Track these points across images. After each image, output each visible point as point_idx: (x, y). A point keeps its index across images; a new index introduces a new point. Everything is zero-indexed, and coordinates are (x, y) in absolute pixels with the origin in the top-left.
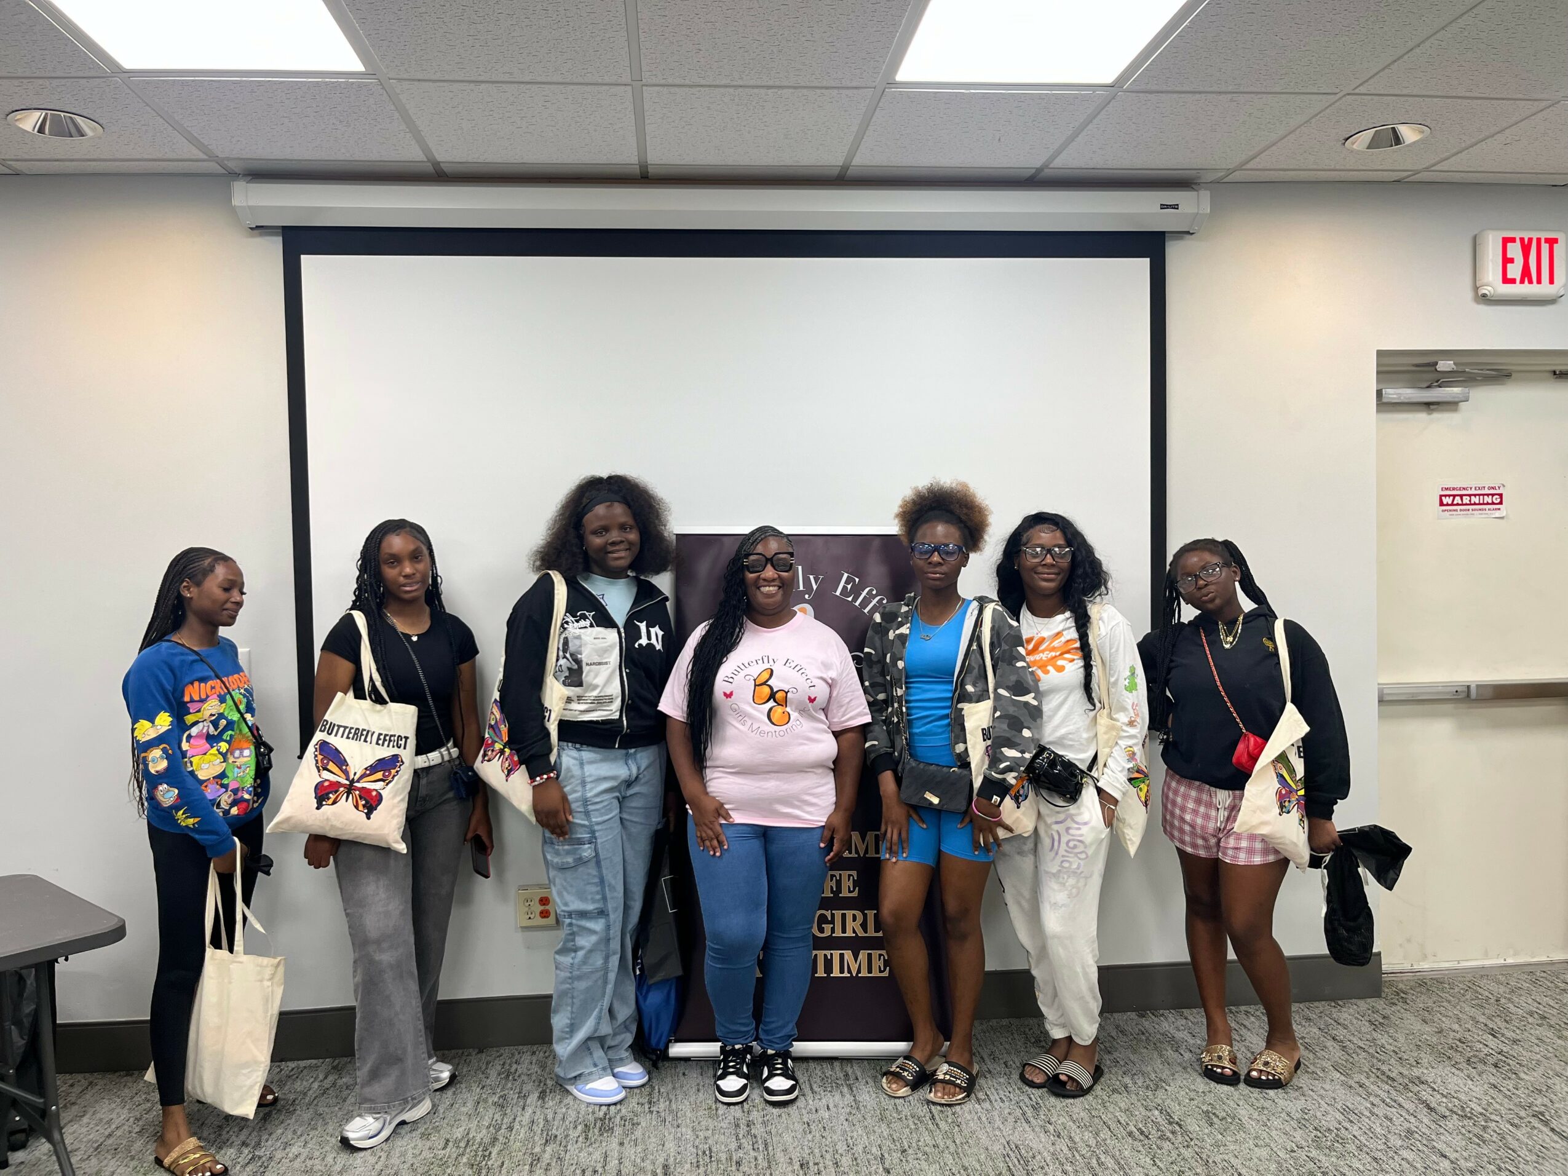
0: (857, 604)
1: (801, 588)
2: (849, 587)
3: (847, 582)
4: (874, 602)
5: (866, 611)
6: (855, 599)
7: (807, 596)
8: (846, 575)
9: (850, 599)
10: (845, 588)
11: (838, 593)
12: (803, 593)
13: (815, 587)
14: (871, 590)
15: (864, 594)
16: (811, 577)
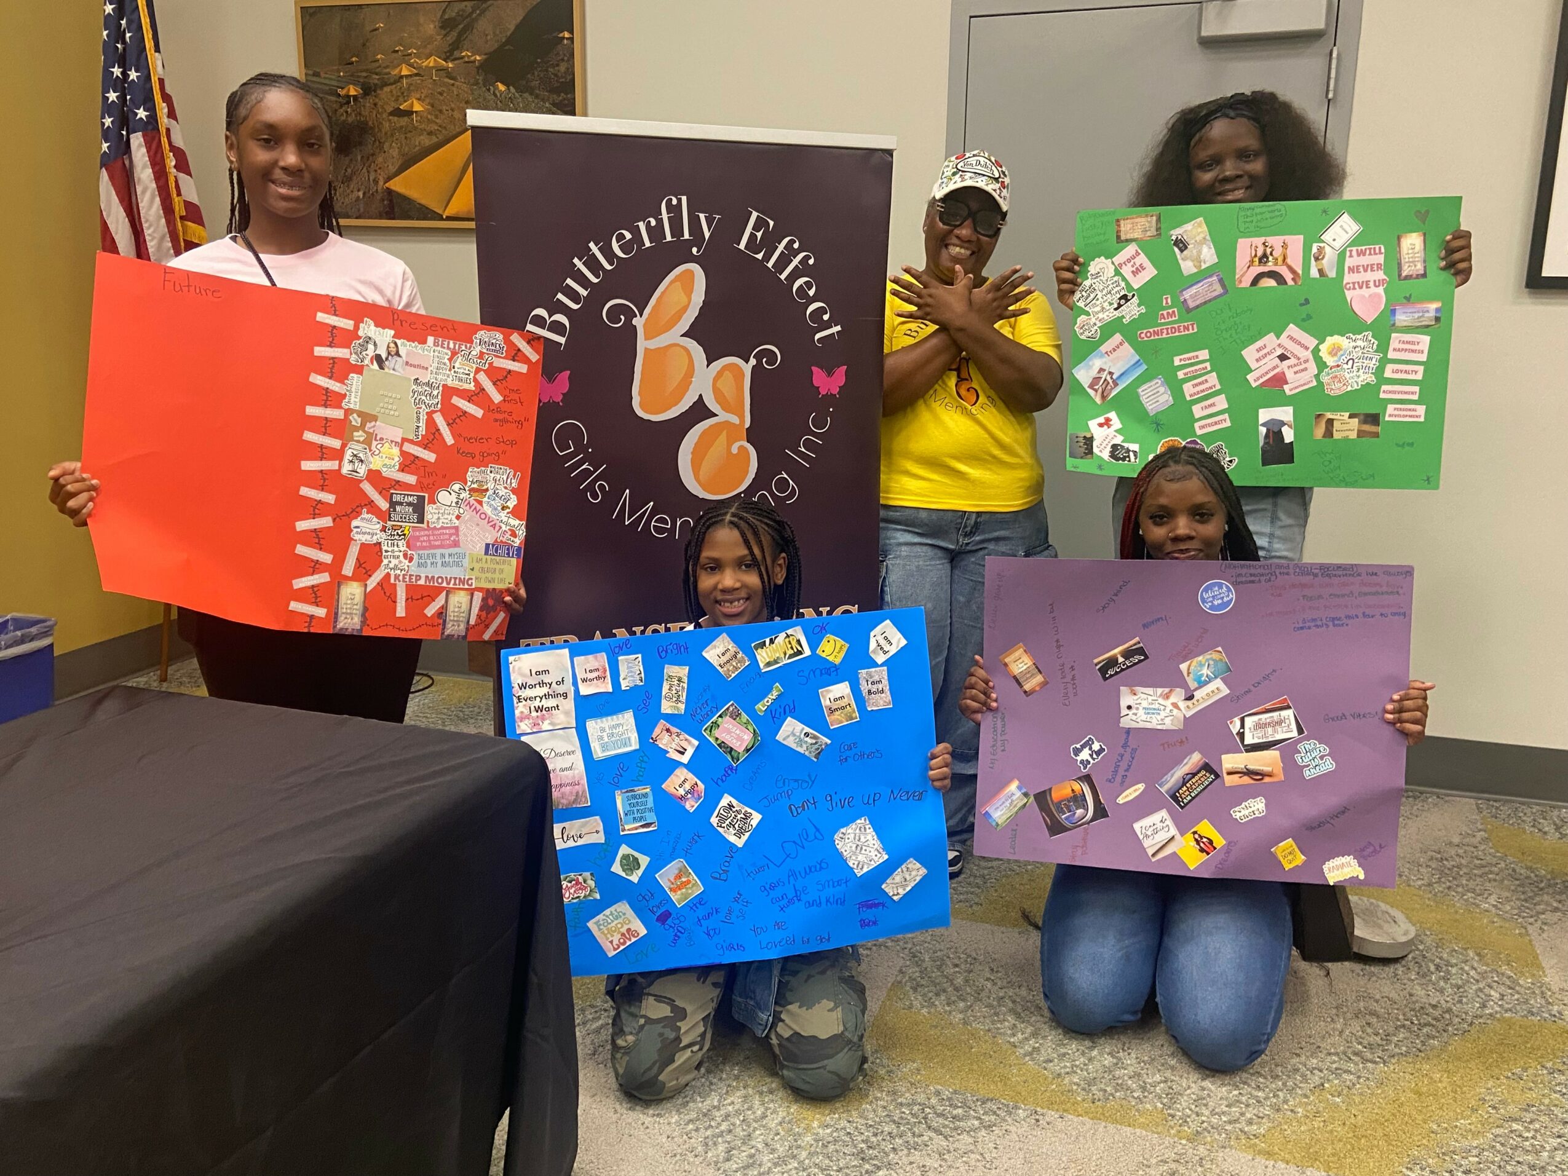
0: (770, 265)
1: (686, 236)
2: (759, 235)
3: (756, 228)
4: (796, 261)
5: (783, 277)
6: (767, 258)
7: (694, 250)
8: (755, 215)
9: (760, 256)
10: (752, 236)
11: (742, 246)
12: (689, 244)
13: (707, 235)
14: (792, 242)
15: (781, 247)
16: (702, 216)
